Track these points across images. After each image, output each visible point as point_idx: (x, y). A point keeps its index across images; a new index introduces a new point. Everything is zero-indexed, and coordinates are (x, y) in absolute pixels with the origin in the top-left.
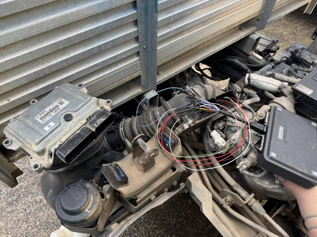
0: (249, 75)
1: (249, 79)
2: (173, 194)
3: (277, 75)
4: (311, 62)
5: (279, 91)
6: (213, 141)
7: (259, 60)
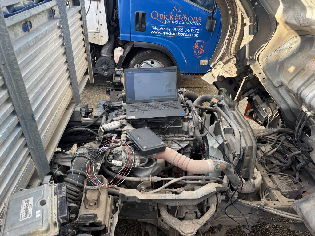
0: (102, 127)
1: (103, 129)
2: (118, 212)
3: (114, 119)
4: (120, 106)
5: (121, 125)
6: (116, 166)
7: (89, 120)
